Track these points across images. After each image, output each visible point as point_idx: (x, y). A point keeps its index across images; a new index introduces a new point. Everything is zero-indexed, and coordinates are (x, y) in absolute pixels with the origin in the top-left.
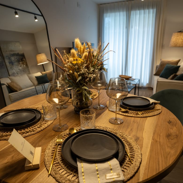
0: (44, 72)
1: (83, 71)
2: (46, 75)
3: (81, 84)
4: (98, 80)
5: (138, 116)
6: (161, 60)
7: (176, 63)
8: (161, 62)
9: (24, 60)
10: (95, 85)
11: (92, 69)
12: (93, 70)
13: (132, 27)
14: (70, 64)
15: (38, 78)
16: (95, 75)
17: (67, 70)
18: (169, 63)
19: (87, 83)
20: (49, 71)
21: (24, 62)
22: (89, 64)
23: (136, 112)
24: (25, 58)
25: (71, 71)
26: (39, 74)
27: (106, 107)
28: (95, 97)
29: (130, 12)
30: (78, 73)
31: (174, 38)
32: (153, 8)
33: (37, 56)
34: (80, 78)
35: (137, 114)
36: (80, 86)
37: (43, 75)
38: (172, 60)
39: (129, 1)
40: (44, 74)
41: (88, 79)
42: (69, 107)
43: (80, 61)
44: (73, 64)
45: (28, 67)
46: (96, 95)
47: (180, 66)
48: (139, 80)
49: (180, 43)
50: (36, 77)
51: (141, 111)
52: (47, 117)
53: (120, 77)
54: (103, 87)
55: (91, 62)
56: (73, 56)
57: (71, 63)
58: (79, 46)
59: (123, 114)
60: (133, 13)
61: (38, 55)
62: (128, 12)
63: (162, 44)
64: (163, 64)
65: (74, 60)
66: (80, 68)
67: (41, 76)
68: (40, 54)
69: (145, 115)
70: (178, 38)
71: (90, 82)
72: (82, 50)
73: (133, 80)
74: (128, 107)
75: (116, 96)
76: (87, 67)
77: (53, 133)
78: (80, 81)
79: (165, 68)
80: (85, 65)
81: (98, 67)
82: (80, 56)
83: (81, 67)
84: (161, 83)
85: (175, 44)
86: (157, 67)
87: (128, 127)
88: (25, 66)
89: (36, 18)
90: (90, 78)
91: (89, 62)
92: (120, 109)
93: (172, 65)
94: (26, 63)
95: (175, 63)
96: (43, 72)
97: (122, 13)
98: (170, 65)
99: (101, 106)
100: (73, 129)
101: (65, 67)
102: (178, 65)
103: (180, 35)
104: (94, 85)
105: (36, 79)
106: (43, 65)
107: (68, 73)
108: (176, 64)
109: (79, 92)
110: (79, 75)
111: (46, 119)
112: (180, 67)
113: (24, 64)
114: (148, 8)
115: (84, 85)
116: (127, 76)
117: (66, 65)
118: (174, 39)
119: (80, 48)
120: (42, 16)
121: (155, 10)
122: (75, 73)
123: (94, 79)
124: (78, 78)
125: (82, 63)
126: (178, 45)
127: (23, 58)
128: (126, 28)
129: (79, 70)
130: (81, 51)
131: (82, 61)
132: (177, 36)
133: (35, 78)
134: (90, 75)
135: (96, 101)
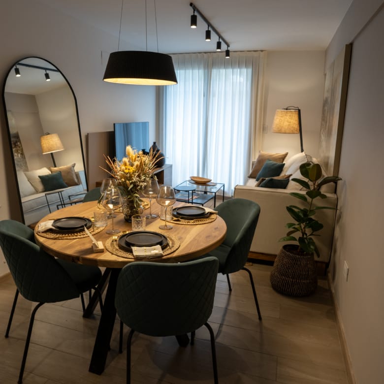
0: (55, 169)
1: (135, 179)
2: (60, 172)
3: (132, 192)
4: (150, 187)
5: (189, 224)
6: (260, 152)
7: (282, 158)
8: (260, 156)
9: (18, 145)
10: (147, 192)
11: (143, 178)
12: (145, 179)
13: (214, 96)
14: (122, 173)
15: (43, 179)
16: (145, 184)
17: (119, 178)
18: (270, 158)
19: (138, 191)
20: (65, 166)
21: (18, 148)
22: (140, 173)
23: (188, 221)
24: (20, 141)
25: (123, 180)
26: (45, 172)
27: (158, 216)
28: (147, 207)
29: (210, 70)
30: (130, 182)
31: (277, 118)
32: (246, 67)
33: (42, 139)
34: (132, 186)
35: (189, 222)
36: (132, 194)
37: (54, 174)
38: (277, 154)
39: (209, 54)
40: (57, 171)
41: (139, 187)
42: (118, 216)
43: (132, 169)
44: (125, 172)
45: (25, 158)
46: (147, 205)
47: (284, 164)
48: (224, 186)
49: (286, 128)
50: (40, 177)
51: (192, 220)
52: (98, 224)
53: (192, 180)
54: (155, 195)
55: (143, 170)
56: (125, 164)
57: (123, 171)
58: (131, 154)
59: (174, 222)
60: (215, 72)
61: (45, 137)
62: (206, 71)
63: (264, 125)
64: (261, 160)
65: (126, 169)
66: (132, 177)
67: (50, 175)
68: (48, 136)
69: (196, 223)
70: (283, 119)
71: (141, 190)
72: (134, 158)
73: (214, 185)
74: (181, 216)
75: (165, 203)
76: (139, 176)
77: (107, 235)
78: (131, 189)
79: (263, 166)
80: (137, 174)
81: (149, 175)
82: (132, 165)
83: (133, 175)
84: (240, 191)
85: (278, 128)
86: (253, 165)
87: (176, 231)
88: (19, 155)
89: (47, 76)
90: (141, 186)
91: (140, 171)
92: (173, 218)
93: (275, 162)
94: (22, 150)
95: (280, 158)
96: (52, 167)
97: (196, 71)
98: (271, 162)
99: (153, 215)
100: (125, 232)
101: (118, 175)
102: (284, 163)
103: (286, 115)
104: (145, 193)
105: (40, 180)
106: (52, 154)
107: (120, 181)
108: (282, 160)
109: (130, 200)
110: (131, 184)
111: (98, 226)
112: (285, 166)
113: (19, 151)
114: (240, 66)
115: (135, 193)
116: (206, 179)
117: (118, 174)
118: (278, 120)
119: (132, 157)
120: (58, 70)
121: (250, 70)
122: (127, 181)
123: (145, 187)
124: (130, 186)
125: (134, 172)
126: (283, 130)
127: (16, 142)
128: (204, 96)
129: (130, 178)
130: (132, 159)
131: (134, 170)
132: (281, 117)
133: (38, 178)
134: (141, 184)
135: (147, 212)
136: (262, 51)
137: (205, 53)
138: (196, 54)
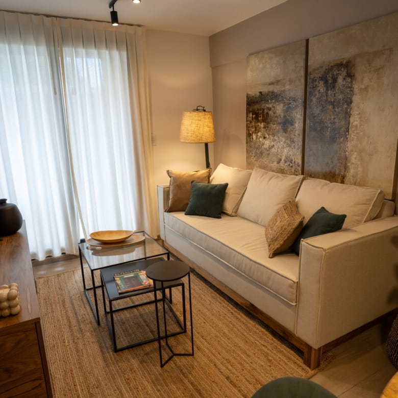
29: (59, 49)
31: (192, 123)
49: (208, 135)
70: (201, 123)
85: (197, 136)
103: (204, 118)
114: (108, 46)
118: (194, 125)
121: (124, 54)
126: (204, 139)
132: (199, 120)
136: (139, 26)
137: (48, 16)
138: (29, 15)
